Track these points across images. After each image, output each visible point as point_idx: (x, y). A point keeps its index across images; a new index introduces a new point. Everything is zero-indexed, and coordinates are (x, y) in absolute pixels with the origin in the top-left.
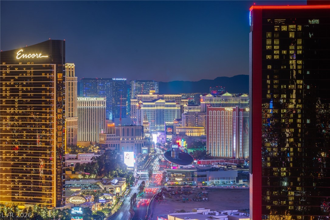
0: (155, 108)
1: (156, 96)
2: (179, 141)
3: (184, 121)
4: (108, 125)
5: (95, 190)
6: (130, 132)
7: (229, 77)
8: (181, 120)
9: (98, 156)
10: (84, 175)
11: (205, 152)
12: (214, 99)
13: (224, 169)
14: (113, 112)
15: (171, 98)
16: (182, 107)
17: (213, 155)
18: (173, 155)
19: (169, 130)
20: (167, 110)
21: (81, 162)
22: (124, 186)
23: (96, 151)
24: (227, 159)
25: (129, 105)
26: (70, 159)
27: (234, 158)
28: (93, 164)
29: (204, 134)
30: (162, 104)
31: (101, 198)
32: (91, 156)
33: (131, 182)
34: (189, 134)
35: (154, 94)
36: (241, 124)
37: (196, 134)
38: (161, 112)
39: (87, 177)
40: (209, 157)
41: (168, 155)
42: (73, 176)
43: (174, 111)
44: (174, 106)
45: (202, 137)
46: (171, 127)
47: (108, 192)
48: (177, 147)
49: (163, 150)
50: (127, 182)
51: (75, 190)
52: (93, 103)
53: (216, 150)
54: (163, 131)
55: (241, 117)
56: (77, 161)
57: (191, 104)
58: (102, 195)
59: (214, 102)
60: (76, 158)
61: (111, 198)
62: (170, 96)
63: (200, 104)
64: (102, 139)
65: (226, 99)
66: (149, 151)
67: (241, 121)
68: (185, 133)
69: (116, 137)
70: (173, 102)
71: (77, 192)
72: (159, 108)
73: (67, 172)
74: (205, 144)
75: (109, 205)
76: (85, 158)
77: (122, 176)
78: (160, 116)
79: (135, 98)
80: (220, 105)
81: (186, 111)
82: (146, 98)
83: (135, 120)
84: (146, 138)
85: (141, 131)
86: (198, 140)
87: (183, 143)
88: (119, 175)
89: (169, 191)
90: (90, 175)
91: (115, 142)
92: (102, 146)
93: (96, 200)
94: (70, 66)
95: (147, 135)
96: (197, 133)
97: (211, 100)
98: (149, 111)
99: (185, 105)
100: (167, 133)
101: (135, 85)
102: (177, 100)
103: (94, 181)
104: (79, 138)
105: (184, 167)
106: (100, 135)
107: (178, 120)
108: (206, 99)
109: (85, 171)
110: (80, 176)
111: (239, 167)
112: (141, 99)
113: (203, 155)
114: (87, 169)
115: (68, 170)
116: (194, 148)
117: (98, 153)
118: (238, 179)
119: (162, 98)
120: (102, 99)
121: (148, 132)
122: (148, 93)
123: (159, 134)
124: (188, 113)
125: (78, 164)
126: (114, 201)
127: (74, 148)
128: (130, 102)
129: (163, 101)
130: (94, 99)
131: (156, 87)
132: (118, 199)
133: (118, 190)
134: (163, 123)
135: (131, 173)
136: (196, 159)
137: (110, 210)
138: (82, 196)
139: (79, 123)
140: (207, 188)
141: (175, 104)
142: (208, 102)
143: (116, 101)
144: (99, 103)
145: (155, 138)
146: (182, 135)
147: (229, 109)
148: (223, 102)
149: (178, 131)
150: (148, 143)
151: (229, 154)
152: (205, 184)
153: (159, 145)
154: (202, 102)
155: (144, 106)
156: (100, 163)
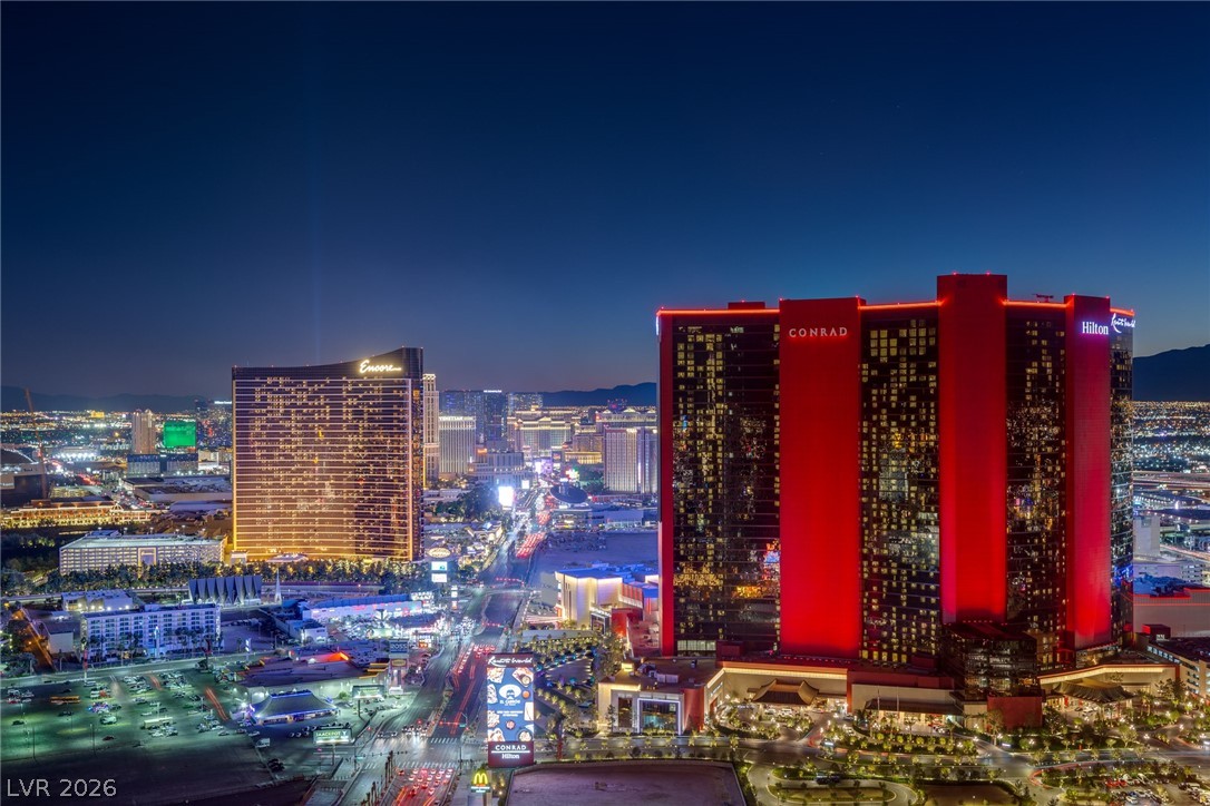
0: (538, 428)
1: (539, 412)
2: (567, 473)
3: (575, 444)
4: (479, 451)
5: (462, 538)
6: (507, 461)
7: (633, 384)
8: (571, 443)
9: (466, 492)
10: (448, 518)
11: (602, 485)
12: (613, 416)
13: (626, 508)
14: (485, 432)
15: (558, 415)
16: (572, 426)
17: (612, 489)
18: (562, 491)
20: (554, 431)
21: (444, 499)
22: (500, 532)
23: (463, 486)
24: (630, 494)
25: (506, 424)
26: (430, 496)
27: (639, 492)
28: (459, 503)
29: (600, 461)
30: (546, 424)
31: (470, 548)
32: (456, 492)
33: (508, 526)
34: (581, 462)
35: (537, 410)
36: (648, 450)
37: (590, 461)
38: (546, 433)
39: (452, 520)
40: (607, 492)
41: (555, 490)
42: (434, 520)
43: (563, 431)
44: (563, 425)
45: (599, 465)
46: (559, 453)
47: (479, 541)
48: (566, 480)
49: (549, 483)
50: (503, 525)
51: (436, 538)
52: (460, 423)
53: (617, 483)
54: (549, 458)
55: (648, 441)
56: (439, 499)
57: (584, 422)
58: (472, 544)
59: (612, 420)
60: (438, 496)
61: (482, 547)
62: (556, 412)
63: (594, 420)
64: (471, 470)
65: (629, 416)
66: (531, 486)
67: (647, 446)
68: (576, 459)
69: (488, 467)
70: (562, 420)
71: (440, 540)
72: (544, 428)
73: (426, 514)
74: (602, 475)
75: (480, 558)
76: (449, 495)
77: (496, 518)
78: (544, 439)
79: (513, 415)
80: (621, 424)
81: (577, 432)
82: (526, 416)
83: (513, 443)
84: (527, 468)
85: (520, 460)
86: (593, 469)
87: (573, 474)
88: (493, 516)
89: (558, 537)
90: (456, 518)
91: (488, 474)
92: (471, 479)
93: (464, 551)
94: (429, 377)
95: (529, 464)
96: (593, 459)
97: (609, 417)
98: (529, 431)
99: (576, 425)
100: (554, 461)
101: (512, 399)
102: (567, 418)
103: (462, 526)
104: (442, 469)
105: (576, 505)
106: (469, 465)
107: (567, 443)
108: (605, 416)
109: (450, 512)
110: (443, 520)
111: (644, 504)
112: (520, 416)
113: (599, 490)
114: (450, 509)
115: (427, 511)
116: (587, 480)
117: (467, 489)
118: (644, 520)
119: (548, 416)
120: (471, 419)
121: (529, 461)
122: (528, 409)
123: (543, 462)
124: (580, 435)
125: (440, 503)
126: (487, 551)
127: (435, 482)
128: (506, 420)
129: (549, 419)
130: (460, 419)
131: (540, 400)
132: (492, 549)
133: (491, 537)
134: (548, 447)
135: (508, 514)
136: (591, 494)
137: (482, 564)
138: (445, 546)
139: (442, 449)
140: (604, 533)
141: (563, 422)
142: (606, 420)
143: (489, 420)
144: (467, 423)
145: (539, 467)
146: (573, 463)
147: (633, 431)
148: (625, 420)
149: (567, 458)
150: (530, 475)
151: (633, 488)
152: (603, 527)
153: (544, 476)
154: (598, 420)
155: (525, 426)
156: (468, 502)
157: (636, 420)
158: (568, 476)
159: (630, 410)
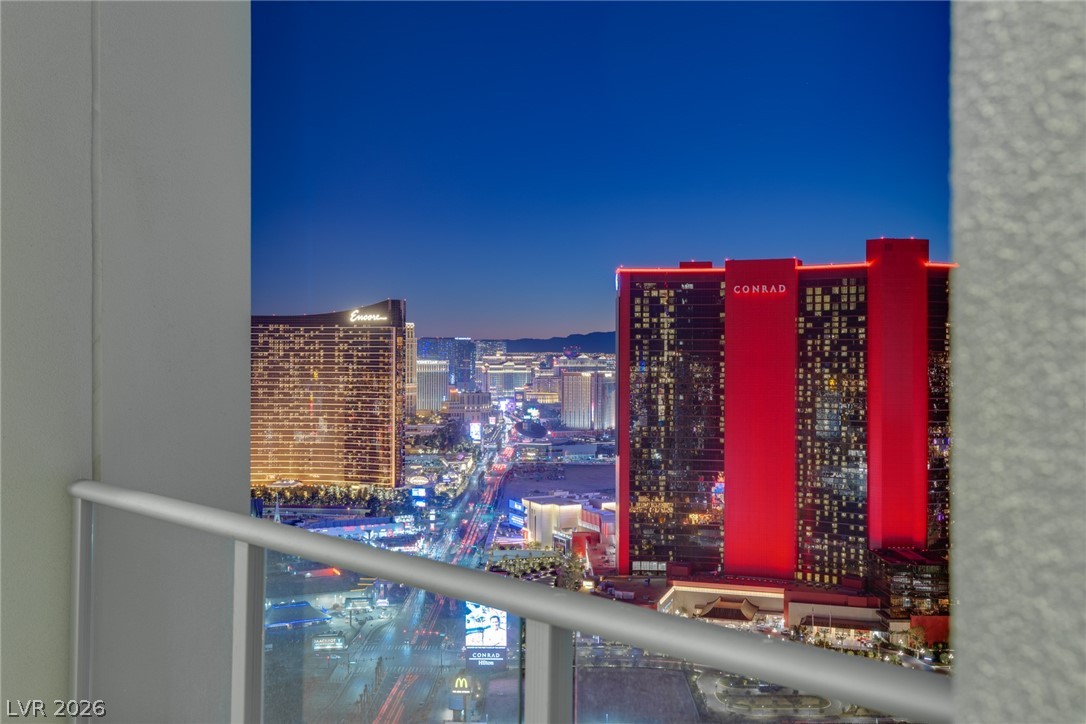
0: (503, 371)
1: (504, 358)
2: (529, 411)
3: (535, 386)
4: (451, 391)
5: (437, 467)
6: (476, 400)
7: (585, 334)
8: (531, 384)
9: (440, 427)
10: (425, 450)
11: (559, 422)
12: (569, 361)
13: (581, 443)
14: (456, 375)
15: (520, 360)
16: (532, 370)
17: (568, 425)
18: (525, 427)
19: (519, 397)
20: (516, 374)
21: (421, 433)
22: (471, 462)
23: (438, 422)
24: (584, 431)
25: (474, 367)
26: (408, 430)
27: (592, 429)
28: (435, 437)
29: (557, 401)
30: (510, 368)
31: (445, 477)
32: (432, 427)
33: (478, 457)
34: (540, 401)
35: (502, 355)
36: (600, 391)
37: (548, 401)
38: (509, 376)
39: (429, 452)
40: (564, 428)
41: (519, 426)
42: (412, 451)
43: (525, 374)
44: (524, 369)
45: (556, 405)
46: (522, 393)
47: (452, 470)
48: (528, 417)
49: (513, 420)
50: (473, 457)
51: (415, 467)
52: (434, 366)
53: (572, 420)
54: (512, 398)
55: (600, 383)
56: (417, 433)
57: (543, 366)
58: (446, 473)
59: (568, 365)
60: (416, 430)
61: (456, 476)
62: (519, 358)
63: (552, 365)
64: (445, 408)
65: (583, 361)
66: (497, 422)
67: (600, 388)
68: (536, 400)
69: (460, 405)
70: (524, 364)
71: (418, 470)
72: (508, 371)
73: (406, 447)
74: (559, 413)
75: (454, 485)
76: (426, 430)
77: (467, 450)
78: (509, 381)
79: (480, 360)
80: (575, 369)
81: (537, 375)
82: (493, 360)
83: (481, 384)
84: (494, 406)
85: (487, 399)
86: (552, 408)
87: (534, 413)
88: (465, 449)
89: (520, 468)
90: (432, 450)
91: (459, 411)
92: (445, 416)
93: (440, 479)
94: (410, 325)
95: (496, 403)
96: (550, 399)
97: (565, 362)
98: (496, 374)
99: (536, 369)
100: (517, 401)
101: (480, 345)
102: (528, 362)
103: (437, 457)
104: (419, 407)
105: (538, 440)
106: (443, 404)
107: (528, 385)
108: (561, 361)
109: (426, 444)
110: (421, 451)
111: (598, 439)
112: (486, 361)
113: (557, 426)
114: (428, 442)
115: (407, 443)
116: (546, 417)
117: (441, 424)
118: (597, 453)
119: (511, 360)
120: (444, 362)
121: (495, 400)
122: (494, 355)
123: (507, 401)
124: (540, 377)
125: (418, 436)
126: (460, 480)
127: (414, 419)
128: (474, 364)
129: (512, 364)
130: (435, 362)
131: (504, 347)
132: (464, 478)
133: (463, 467)
134: (512, 388)
135: (477, 446)
136: (551, 430)
137: (455, 491)
138: (423, 475)
139: (419, 389)
140: (562, 465)
141: (525, 366)
142: (562, 365)
143: (459, 363)
144: (441, 366)
145: (503, 406)
146: (534, 404)
147: (587, 374)
148: (579, 365)
149: (528, 398)
150: (496, 412)
151: (587, 424)
152: (561, 460)
153: (508, 413)
154: (555, 365)
155: (491, 369)
156: (443, 436)
157: (588, 365)
158: (530, 414)
159: (584, 356)
